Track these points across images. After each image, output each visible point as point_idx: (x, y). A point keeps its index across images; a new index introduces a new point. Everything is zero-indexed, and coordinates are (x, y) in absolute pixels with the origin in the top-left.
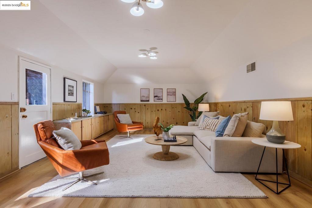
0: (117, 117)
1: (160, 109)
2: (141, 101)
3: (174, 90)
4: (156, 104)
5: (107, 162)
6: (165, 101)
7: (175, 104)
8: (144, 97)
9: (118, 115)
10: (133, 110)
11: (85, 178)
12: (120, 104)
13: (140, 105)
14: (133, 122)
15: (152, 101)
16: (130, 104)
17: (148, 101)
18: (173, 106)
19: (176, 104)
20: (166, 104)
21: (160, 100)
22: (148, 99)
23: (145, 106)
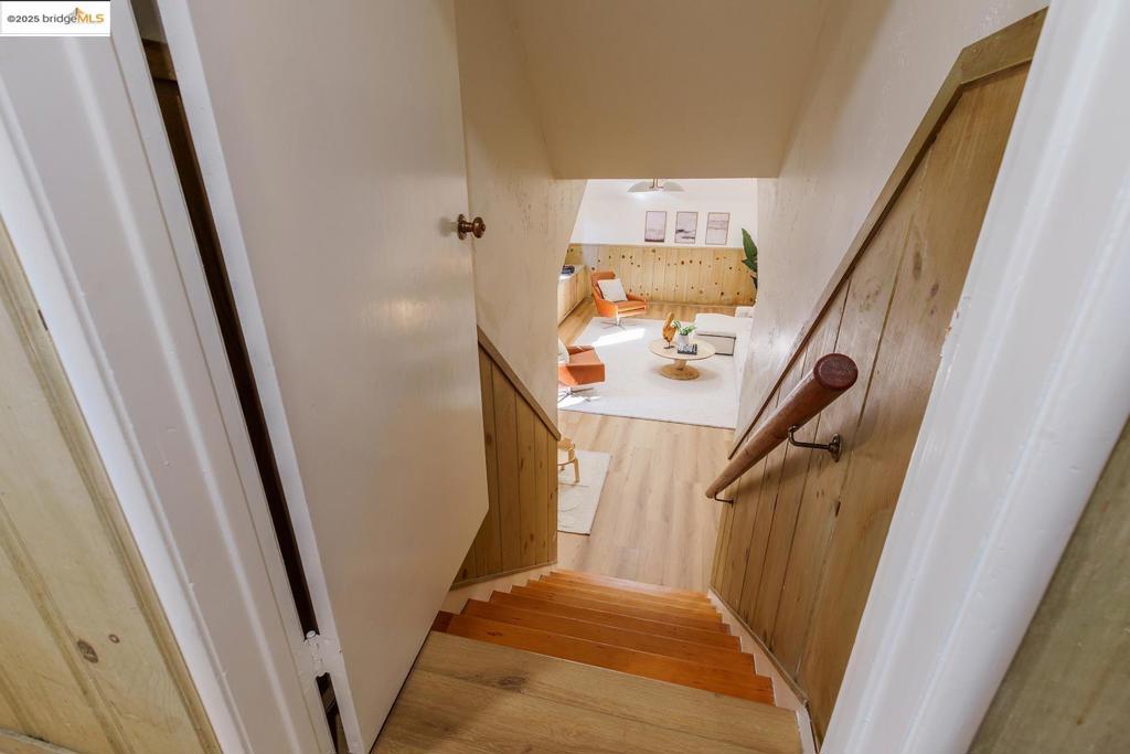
0: (598, 285)
1: (687, 261)
2: (647, 240)
3: (725, 218)
4: (679, 249)
5: (602, 379)
6: (700, 243)
7: (722, 249)
8: (653, 230)
9: (599, 282)
10: (627, 260)
11: (574, 393)
12: (599, 245)
13: (644, 250)
14: (630, 298)
15: (670, 241)
16: (621, 247)
17: (662, 241)
18: (718, 255)
19: (727, 250)
20: (702, 249)
21: (690, 240)
22: (660, 237)
23: (654, 251)
